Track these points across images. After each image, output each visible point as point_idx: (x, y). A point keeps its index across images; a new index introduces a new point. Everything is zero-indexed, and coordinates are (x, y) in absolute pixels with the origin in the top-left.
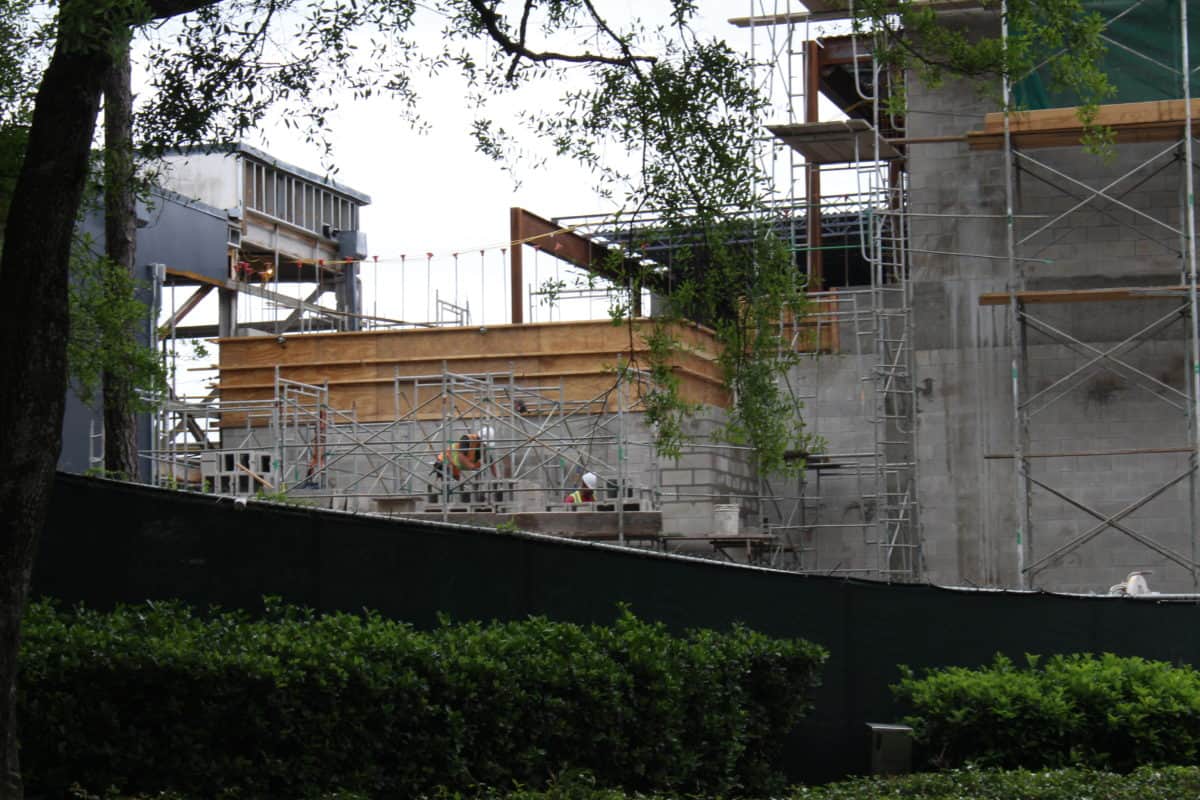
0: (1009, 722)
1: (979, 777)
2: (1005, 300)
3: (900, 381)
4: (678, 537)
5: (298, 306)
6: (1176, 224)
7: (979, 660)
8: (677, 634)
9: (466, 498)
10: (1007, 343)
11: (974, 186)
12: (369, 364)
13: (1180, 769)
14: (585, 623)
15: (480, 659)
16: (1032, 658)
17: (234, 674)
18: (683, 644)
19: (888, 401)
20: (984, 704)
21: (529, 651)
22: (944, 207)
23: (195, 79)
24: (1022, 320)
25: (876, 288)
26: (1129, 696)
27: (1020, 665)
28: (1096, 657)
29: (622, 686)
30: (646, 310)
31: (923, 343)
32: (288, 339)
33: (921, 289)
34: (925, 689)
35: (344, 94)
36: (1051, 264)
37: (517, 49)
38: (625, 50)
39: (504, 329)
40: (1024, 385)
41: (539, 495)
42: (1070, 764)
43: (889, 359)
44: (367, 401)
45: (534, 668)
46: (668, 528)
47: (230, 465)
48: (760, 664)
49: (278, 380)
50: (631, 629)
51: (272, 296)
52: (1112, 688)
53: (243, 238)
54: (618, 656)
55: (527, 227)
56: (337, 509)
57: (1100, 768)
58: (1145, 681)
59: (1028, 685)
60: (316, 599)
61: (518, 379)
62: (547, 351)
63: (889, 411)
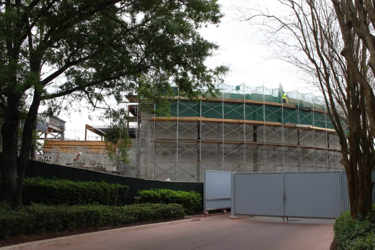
0: (152, 197)
1: (149, 204)
2: (153, 141)
3: (139, 151)
4: (107, 171)
5: (55, 136)
6: (176, 133)
7: (149, 189)
8: (109, 184)
9: (79, 164)
10: (153, 147)
11: (150, 126)
12: (65, 145)
13: (174, 204)
14: (97, 181)
15: (84, 187)
16: (156, 189)
17: (50, 187)
18: (110, 186)
19: (137, 154)
20: (149, 195)
21: (90, 186)
22: (145, 128)
23: (53, 108)
24: (155, 144)
25: (136, 139)
26: (168, 194)
27: (154, 190)
28: (164, 189)
29: (102, 191)
30: (103, 140)
31: (142, 146)
32: (54, 141)
33: (142, 139)
34: (142, 193)
35: (73, 111)
36: (159, 137)
37: (95, 107)
38: (109, 107)
39: (84, 141)
40: (155, 152)
41: (88, 164)
42: (160, 203)
43: (137, 148)
44: (65, 150)
45: (91, 188)
46: (107, 169)
47: (45, 158)
48: (120, 189)
49: (53, 146)
50: (104, 183)
51: (52, 134)
52: (166, 193)
53: (49, 126)
54: (102, 187)
55: (88, 127)
56: (60, 164)
57: (164, 203)
58: (170, 192)
59: (155, 193)
60: (60, 177)
61: (87, 148)
62: (90, 144)
63: (137, 155)
